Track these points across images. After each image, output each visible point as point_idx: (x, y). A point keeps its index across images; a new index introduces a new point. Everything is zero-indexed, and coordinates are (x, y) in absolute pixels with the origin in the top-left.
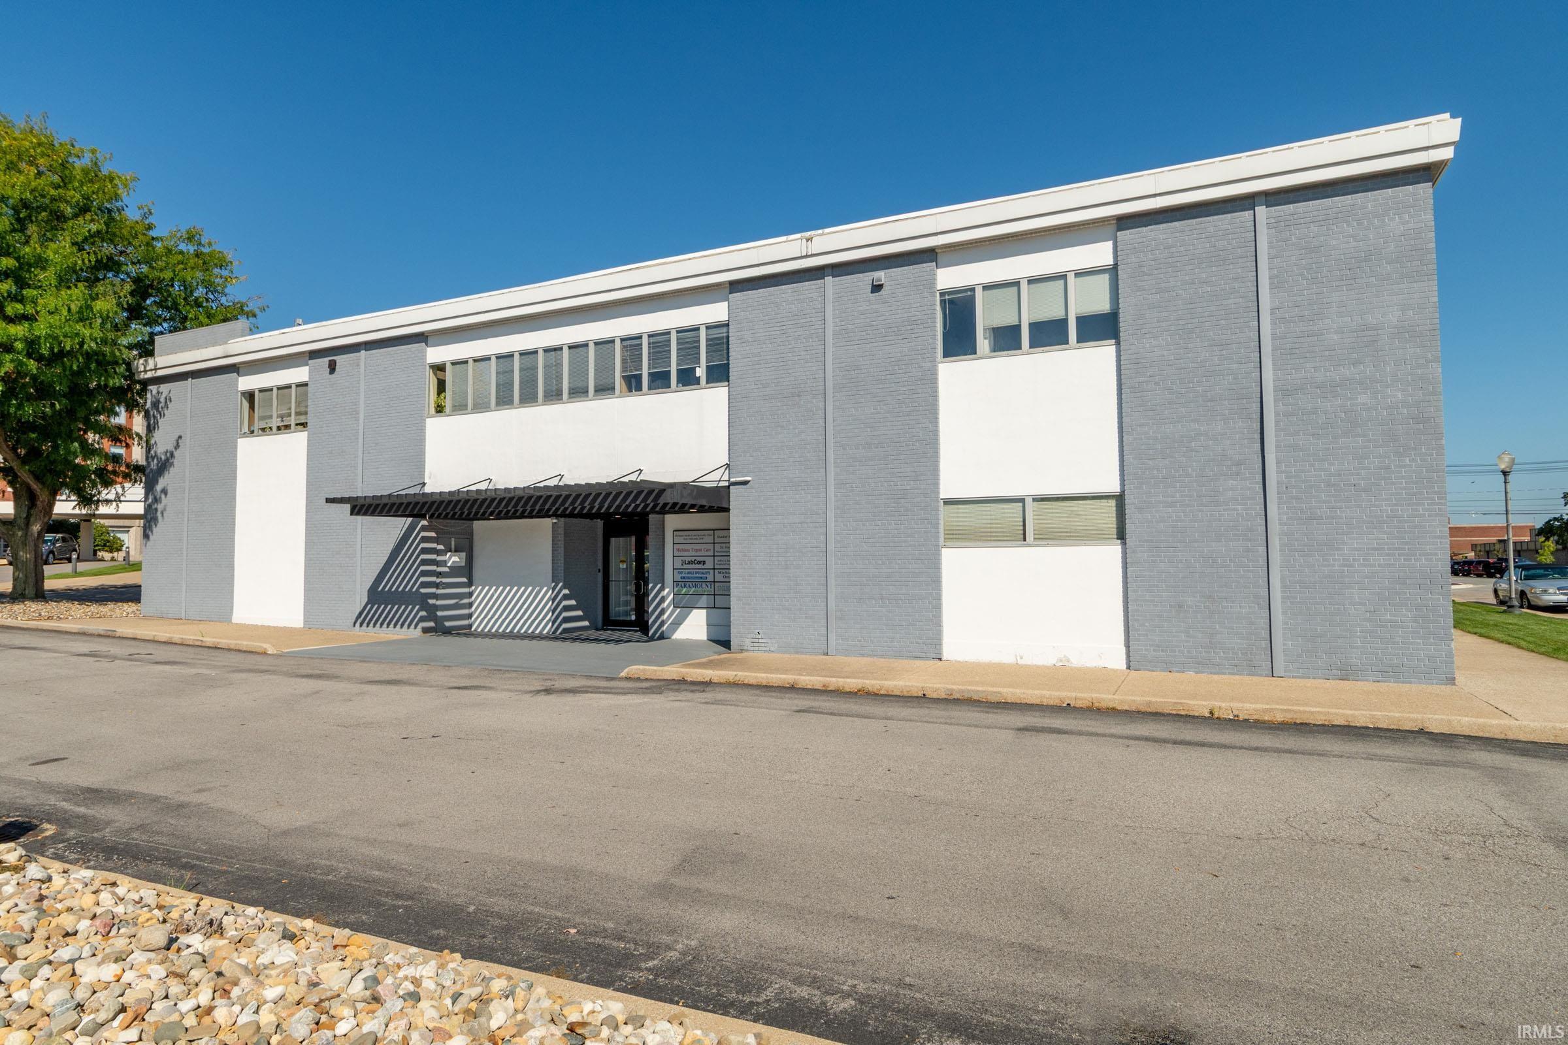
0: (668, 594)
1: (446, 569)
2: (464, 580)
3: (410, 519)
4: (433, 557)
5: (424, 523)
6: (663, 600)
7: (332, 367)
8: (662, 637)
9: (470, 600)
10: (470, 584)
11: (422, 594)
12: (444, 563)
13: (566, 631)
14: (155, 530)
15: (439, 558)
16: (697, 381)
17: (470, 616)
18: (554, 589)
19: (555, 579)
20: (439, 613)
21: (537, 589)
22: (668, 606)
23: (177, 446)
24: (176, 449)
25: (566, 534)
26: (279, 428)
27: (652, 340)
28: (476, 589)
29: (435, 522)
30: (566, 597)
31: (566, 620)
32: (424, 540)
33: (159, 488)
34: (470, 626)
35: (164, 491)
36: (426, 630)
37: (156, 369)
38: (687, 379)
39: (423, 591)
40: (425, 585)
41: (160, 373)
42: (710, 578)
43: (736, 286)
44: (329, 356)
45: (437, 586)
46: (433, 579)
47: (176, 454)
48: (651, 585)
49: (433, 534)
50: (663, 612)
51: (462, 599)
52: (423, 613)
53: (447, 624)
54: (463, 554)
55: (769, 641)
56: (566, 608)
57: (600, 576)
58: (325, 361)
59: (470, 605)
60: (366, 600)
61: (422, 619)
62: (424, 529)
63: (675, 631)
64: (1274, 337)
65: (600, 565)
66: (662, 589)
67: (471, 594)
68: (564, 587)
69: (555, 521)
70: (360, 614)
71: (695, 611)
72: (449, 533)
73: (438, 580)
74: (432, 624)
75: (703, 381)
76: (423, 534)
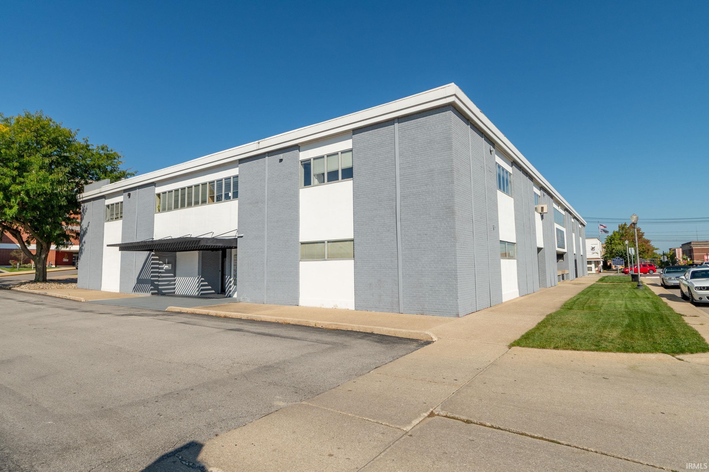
0: (232, 280)
1: (164, 271)
2: (172, 275)
3: (149, 252)
4: (158, 266)
5: (153, 253)
6: (231, 282)
7: (129, 195)
8: (230, 296)
9: (175, 282)
10: (175, 276)
11: (151, 280)
12: (162, 268)
13: (202, 294)
14: (82, 256)
15: (160, 266)
16: (229, 198)
17: (174, 288)
18: (198, 278)
19: (199, 275)
20: (160, 287)
21: (194, 278)
22: (232, 285)
23: (88, 226)
24: (88, 227)
25: (202, 257)
26: (116, 219)
27: (218, 182)
28: (177, 278)
29: (157, 253)
30: (202, 281)
31: (202, 290)
32: (153, 259)
33: (83, 241)
34: (174, 292)
35: (84, 242)
36: (153, 294)
37: (83, 198)
38: (227, 198)
39: (152, 279)
40: (152, 277)
41: (84, 199)
43: (241, 161)
44: (128, 191)
45: (159, 277)
46: (157, 274)
47: (88, 229)
48: (226, 276)
49: (157, 257)
50: (230, 287)
51: (170, 282)
52: (152, 287)
53: (164, 291)
54: (171, 265)
55: (247, 298)
56: (202, 286)
57: (220, 273)
58: (127, 193)
59: (175, 284)
60: (136, 282)
61: (152, 290)
62: (153, 255)
63: (234, 294)
64: (401, 175)
65: (220, 269)
66: (230, 278)
67: (175, 280)
68: (202, 277)
69: (198, 252)
70: (134, 287)
72: (165, 257)
73: (160, 275)
74: (156, 291)
75: (232, 198)
76: (152, 257)
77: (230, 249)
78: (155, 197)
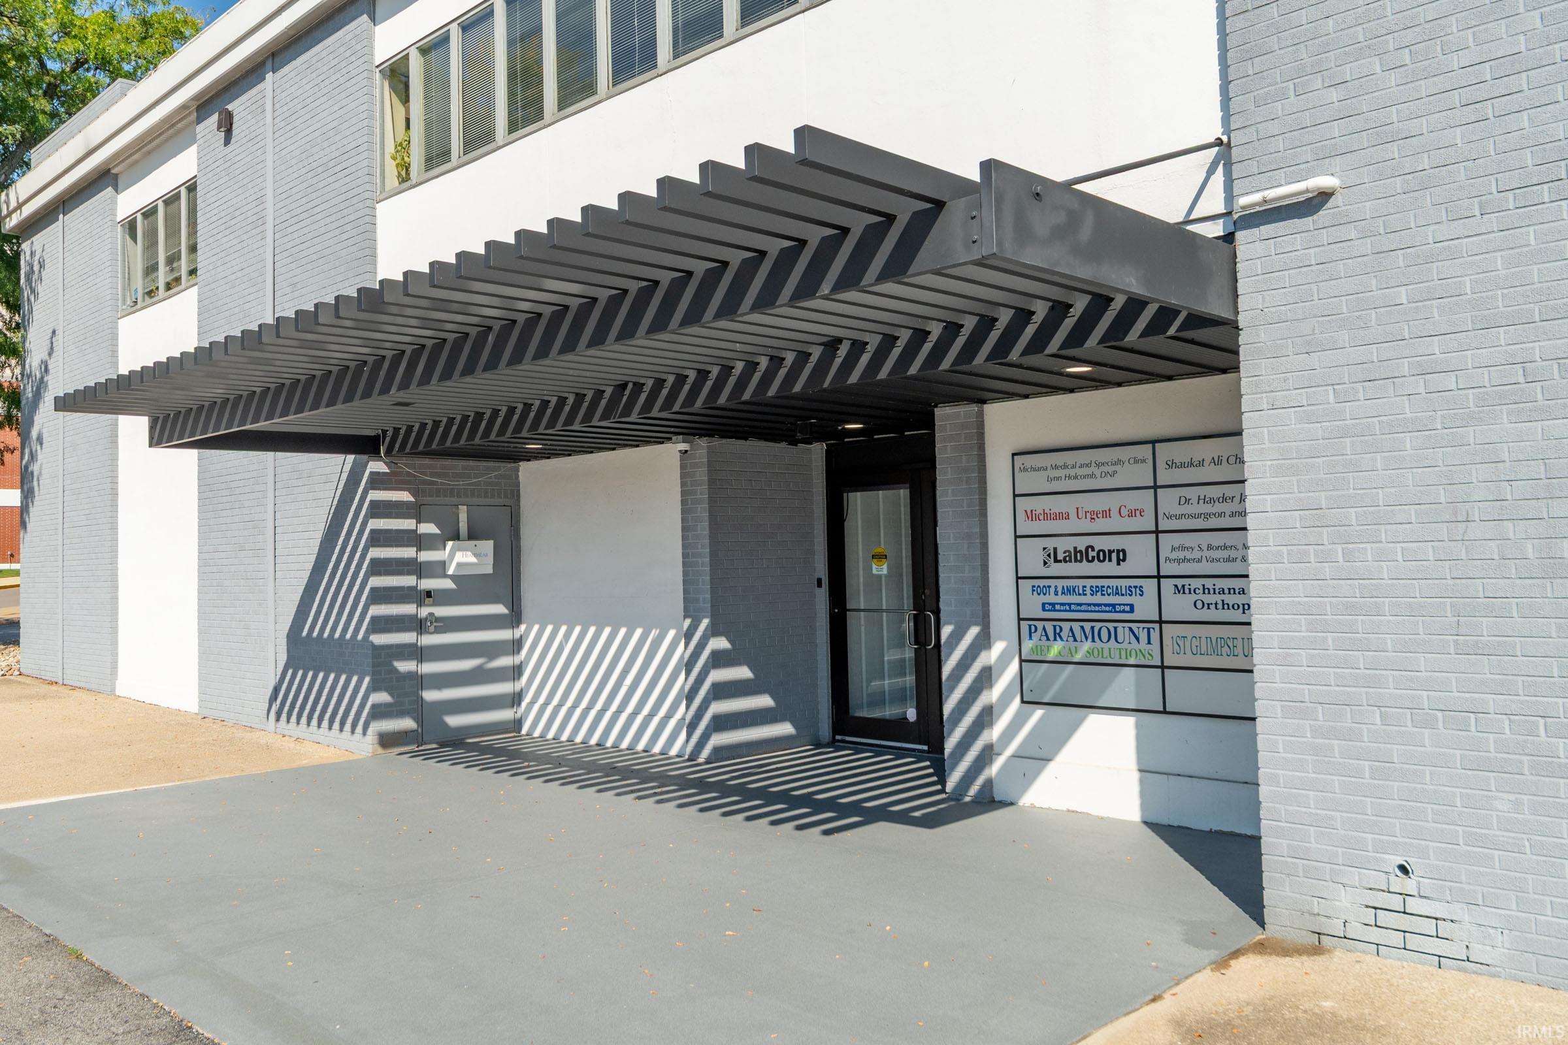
0: (1004, 661)
1: (448, 584)
2: (500, 609)
3: (351, 458)
4: (408, 552)
5: (377, 466)
6: (986, 678)
7: (226, 124)
8: (989, 801)
9: (518, 659)
10: (515, 617)
11: (376, 648)
12: (439, 569)
13: (720, 753)
14: (31, 511)
15: (425, 556)
17: (516, 699)
18: (688, 636)
19: (691, 610)
20: (430, 695)
21: (654, 633)
22: (1005, 699)
23: (52, 350)
24: (50, 354)
25: (712, 482)
26: (168, 287)
28: (528, 631)
29: (406, 465)
30: (719, 660)
31: (722, 723)
32: (379, 510)
33: (34, 434)
34: (518, 724)
35: (40, 440)
36: (387, 741)
37: (20, 206)
39: (379, 639)
40: (382, 624)
41: (28, 210)
42: (1145, 608)
44: (219, 101)
45: (420, 626)
46: (409, 609)
47: (51, 362)
48: (946, 631)
49: (405, 496)
50: (987, 717)
51: (492, 657)
52: (383, 697)
53: (454, 721)
54: (488, 546)
56: (722, 691)
57: (822, 597)
58: (216, 109)
59: (516, 672)
60: (283, 658)
61: (379, 712)
62: (377, 482)
63: (1029, 779)
65: (821, 569)
66: (984, 642)
67: (516, 646)
68: (714, 631)
69: (683, 446)
70: (276, 690)
71: (1095, 722)
72: (452, 493)
73: (424, 612)
74: (408, 724)
76: (375, 495)
77: (974, 408)
78: (377, 92)
